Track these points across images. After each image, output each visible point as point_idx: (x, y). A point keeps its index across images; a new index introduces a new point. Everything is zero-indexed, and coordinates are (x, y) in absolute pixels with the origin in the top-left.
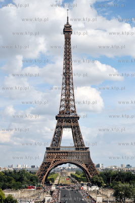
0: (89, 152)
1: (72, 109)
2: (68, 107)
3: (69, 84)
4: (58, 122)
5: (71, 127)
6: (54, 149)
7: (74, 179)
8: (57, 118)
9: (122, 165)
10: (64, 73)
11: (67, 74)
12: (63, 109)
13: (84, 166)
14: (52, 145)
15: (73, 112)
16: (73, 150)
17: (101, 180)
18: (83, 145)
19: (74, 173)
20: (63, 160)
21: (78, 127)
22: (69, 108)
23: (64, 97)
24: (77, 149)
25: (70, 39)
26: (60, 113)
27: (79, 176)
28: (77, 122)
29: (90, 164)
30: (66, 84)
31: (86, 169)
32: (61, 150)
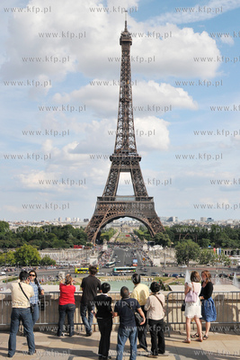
0: (153, 203)
1: (132, 146)
2: (125, 144)
3: (128, 114)
4: (113, 164)
5: (130, 170)
6: (108, 199)
7: (136, 236)
8: (111, 158)
9: (202, 219)
10: (120, 100)
11: (125, 100)
12: (119, 147)
13: (146, 221)
14: (105, 193)
15: (133, 151)
16: (133, 199)
17: (167, 238)
18: (145, 194)
19: (138, 228)
20: (120, 213)
21: (139, 170)
22: (128, 145)
23: (121, 131)
24: (138, 199)
25: (128, 52)
26: (115, 152)
27: (142, 233)
28: (138, 164)
29: (154, 218)
30: (124, 114)
31: (149, 224)
32: (117, 200)
